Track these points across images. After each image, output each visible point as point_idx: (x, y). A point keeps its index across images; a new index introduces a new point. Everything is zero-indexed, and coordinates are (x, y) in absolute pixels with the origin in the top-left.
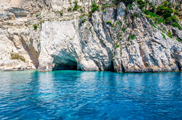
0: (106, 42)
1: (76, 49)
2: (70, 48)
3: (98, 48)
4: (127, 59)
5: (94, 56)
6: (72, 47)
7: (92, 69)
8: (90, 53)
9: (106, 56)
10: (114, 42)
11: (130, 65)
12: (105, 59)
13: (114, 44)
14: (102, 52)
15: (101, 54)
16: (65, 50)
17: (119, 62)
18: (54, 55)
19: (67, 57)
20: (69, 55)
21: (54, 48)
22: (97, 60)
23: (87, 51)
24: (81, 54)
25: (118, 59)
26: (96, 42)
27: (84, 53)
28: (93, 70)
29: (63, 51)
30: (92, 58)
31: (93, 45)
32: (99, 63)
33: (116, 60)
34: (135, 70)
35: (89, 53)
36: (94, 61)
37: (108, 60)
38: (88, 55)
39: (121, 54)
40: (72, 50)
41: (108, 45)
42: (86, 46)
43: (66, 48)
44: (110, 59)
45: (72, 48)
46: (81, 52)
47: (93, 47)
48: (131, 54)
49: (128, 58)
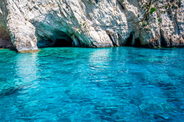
0: (127, 4)
1: (74, 13)
2: (64, 10)
3: (114, 13)
4: (171, 29)
5: (108, 24)
6: (67, 7)
7: (106, 44)
8: (102, 20)
9: (125, 25)
10: (142, 4)
11: (174, 37)
12: (123, 30)
13: (142, 6)
14: (120, 19)
15: (119, 22)
16: (55, 12)
17: (156, 32)
18: (36, 22)
19: (56, 26)
20: (60, 22)
21: (35, 7)
22: (111, 30)
23: (98, 15)
24: (84, 20)
25: (156, 28)
26: (112, 3)
27: (91, 19)
28: (108, 45)
29: (51, 15)
30: (104, 27)
31: (107, 6)
32: (113, 35)
33: (152, 30)
34: (180, 43)
35: (100, 20)
36: (107, 32)
37: (127, 31)
38: (99, 23)
39: (160, 21)
40: (67, 14)
41: (130, 8)
42: (97, 8)
43: (56, 9)
44: (129, 30)
45: (67, 10)
46: (85, 18)
47: (107, 10)
48: (179, 21)
49: (172, 27)
